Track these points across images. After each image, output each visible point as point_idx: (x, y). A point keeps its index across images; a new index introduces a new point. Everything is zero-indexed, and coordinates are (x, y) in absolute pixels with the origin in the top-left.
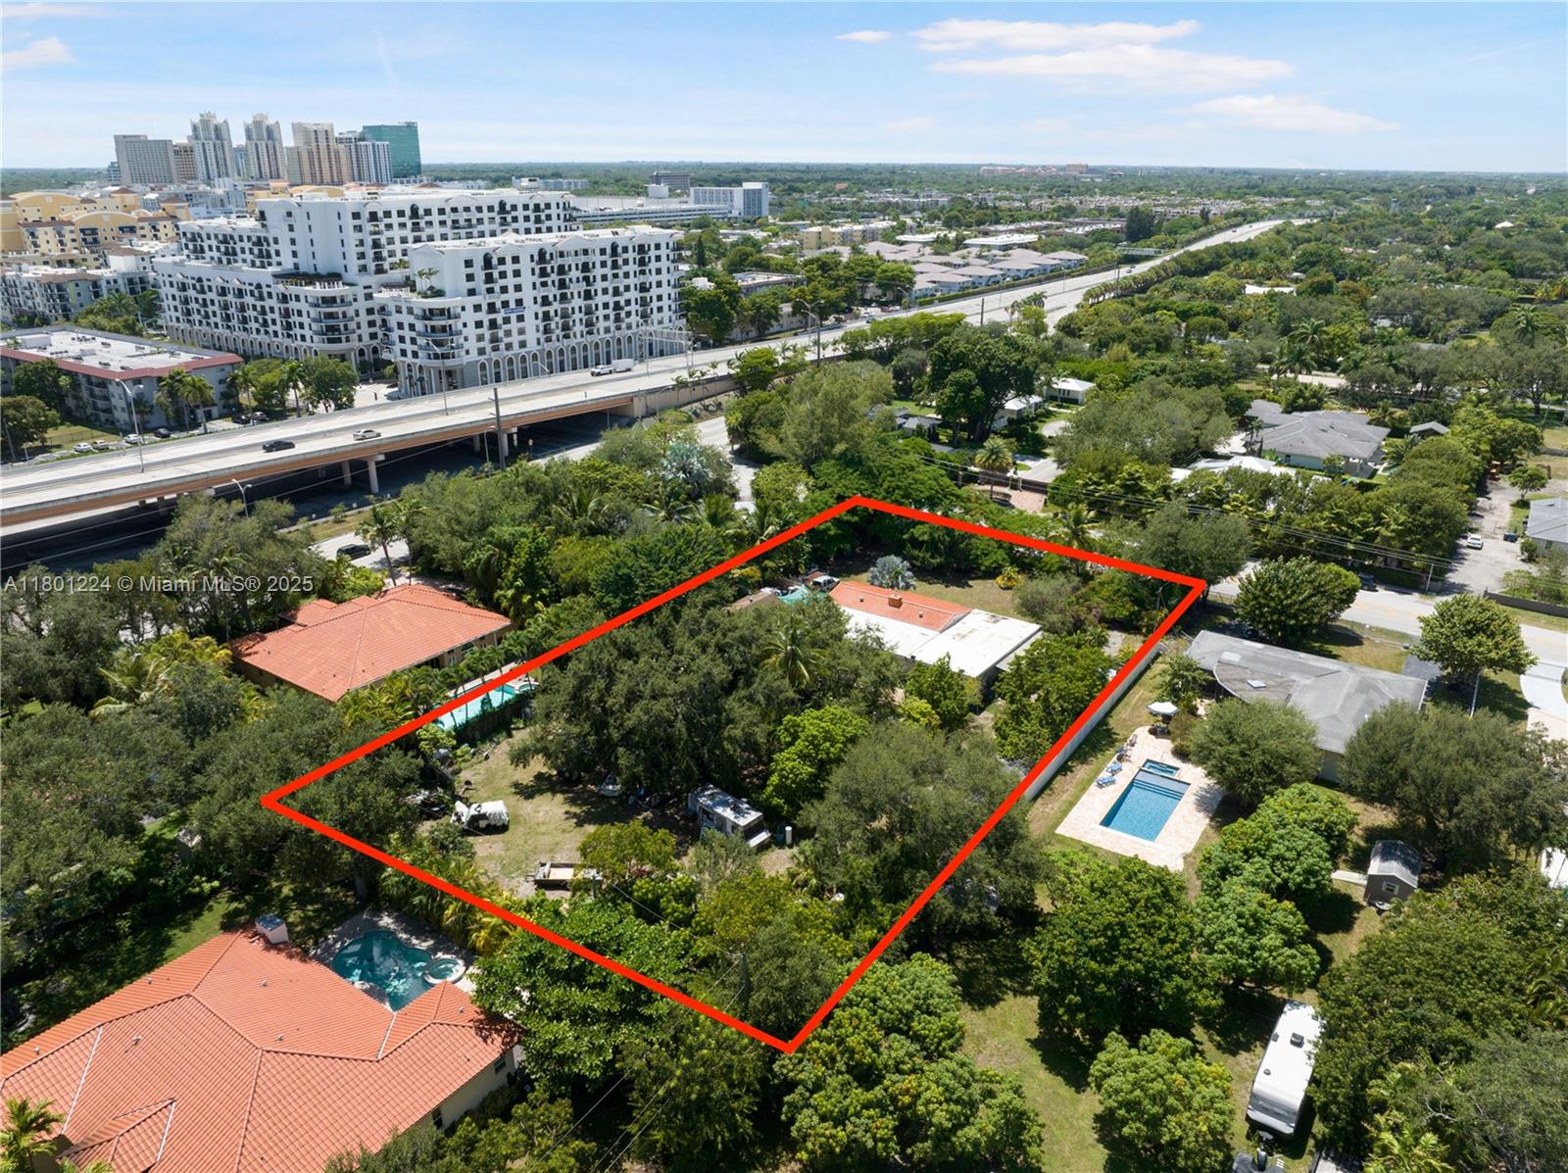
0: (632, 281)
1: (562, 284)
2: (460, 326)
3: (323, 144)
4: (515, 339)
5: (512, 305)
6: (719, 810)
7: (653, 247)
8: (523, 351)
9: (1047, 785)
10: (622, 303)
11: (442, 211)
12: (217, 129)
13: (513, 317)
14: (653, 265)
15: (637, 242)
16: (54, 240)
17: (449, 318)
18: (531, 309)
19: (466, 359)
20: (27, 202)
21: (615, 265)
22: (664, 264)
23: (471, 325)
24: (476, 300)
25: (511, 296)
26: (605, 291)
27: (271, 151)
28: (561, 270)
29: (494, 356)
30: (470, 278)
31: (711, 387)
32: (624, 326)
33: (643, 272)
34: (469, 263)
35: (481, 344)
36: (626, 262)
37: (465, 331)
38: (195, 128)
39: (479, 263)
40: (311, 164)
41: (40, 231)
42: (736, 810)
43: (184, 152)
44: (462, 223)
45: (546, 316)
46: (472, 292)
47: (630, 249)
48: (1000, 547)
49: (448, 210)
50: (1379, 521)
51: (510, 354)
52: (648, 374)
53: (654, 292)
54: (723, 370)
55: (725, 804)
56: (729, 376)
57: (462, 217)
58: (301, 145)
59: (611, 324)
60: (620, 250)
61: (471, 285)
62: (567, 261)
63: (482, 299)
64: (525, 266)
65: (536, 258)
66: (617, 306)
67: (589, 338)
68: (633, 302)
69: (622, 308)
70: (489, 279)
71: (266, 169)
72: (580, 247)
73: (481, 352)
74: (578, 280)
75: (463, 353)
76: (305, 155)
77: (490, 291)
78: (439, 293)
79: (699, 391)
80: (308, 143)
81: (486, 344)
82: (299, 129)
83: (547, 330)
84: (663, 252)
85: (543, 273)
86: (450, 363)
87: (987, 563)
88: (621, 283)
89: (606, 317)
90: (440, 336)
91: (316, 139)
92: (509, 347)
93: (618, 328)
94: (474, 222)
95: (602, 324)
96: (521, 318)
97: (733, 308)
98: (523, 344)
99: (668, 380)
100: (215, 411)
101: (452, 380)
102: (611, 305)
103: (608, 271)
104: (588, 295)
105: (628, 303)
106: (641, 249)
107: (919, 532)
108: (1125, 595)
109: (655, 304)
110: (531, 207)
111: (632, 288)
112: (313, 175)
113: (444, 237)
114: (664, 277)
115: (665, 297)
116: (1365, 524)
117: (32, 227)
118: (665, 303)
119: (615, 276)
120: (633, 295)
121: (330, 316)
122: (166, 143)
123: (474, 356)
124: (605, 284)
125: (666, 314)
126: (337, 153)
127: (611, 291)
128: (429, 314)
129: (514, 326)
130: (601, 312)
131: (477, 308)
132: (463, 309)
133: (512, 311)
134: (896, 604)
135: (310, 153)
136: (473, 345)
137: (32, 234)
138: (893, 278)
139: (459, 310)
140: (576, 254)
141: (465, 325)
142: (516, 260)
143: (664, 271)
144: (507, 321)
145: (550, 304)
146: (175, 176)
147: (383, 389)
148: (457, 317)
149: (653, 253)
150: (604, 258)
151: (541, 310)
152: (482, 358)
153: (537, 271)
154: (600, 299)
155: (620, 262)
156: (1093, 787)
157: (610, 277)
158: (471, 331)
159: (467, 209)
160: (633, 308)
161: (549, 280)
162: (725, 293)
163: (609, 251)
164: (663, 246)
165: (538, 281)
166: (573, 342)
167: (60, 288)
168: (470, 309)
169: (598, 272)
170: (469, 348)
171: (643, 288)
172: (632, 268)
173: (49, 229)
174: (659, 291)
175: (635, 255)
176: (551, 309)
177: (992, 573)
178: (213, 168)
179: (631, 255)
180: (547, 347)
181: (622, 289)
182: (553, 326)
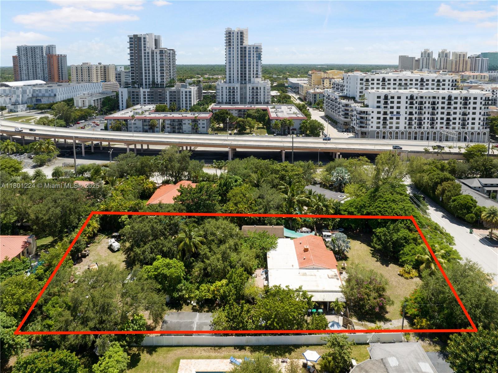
1: (421, 108)
2: (370, 118)
3: (461, 59)
4: (394, 125)
5: (395, 113)
8: (397, 130)
10: (451, 119)
11: (395, 80)
12: (429, 54)
13: (395, 118)
14: (472, 106)
15: (463, 96)
16: (328, 83)
17: (367, 114)
18: (403, 116)
19: (370, 129)
20: (330, 73)
21: (449, 104)
22: (478, 106)
23: (375, 118)
24: (379, 110)
25: (395, 110)
27: (445, 61)
28: (421, 103)
29: (383, 130)
30: (379, 102)
31: (446, 156)
32: (451, 127)
33: (465, 108)
34: (379, 97)
35: (378, 125)
36: (456, 103)
37: (372, 120)
38: (422, 54)
39: (383, 97)
40: (456, 65)
41: (325, 80)
43: (418, 61)
44: (403, 84)
45: (411, 119)
46: (379, 107)
47: (459, 98)
49: (398, 80)
51: (391, 130)
53: (471, 116)
54: (456, 150)
56: (460, 153)
58: (454, 59)
59: (444, 126)
60: (453, 98)
61: (379, 105)
62: (424, 100)
63: (382, 110)
64: (403, 100)
65: (409, 98)
66: (448, 119)
67: (431, 130)
68: (458, 119)
69: (451, 121)
70: (386, 103)
71: (442, 66)
72: (431, 96)
73: (378, 128)
74: (429, 107)
75: (370, 127)
76: (454, 62)
77: (385, 107)
78: (367, 106)
80: (456, 58)
81: (381, 125)
82: (455, 54)
83: (410, 124)
84: (478, 101)
85: (412, 103)
86: (364, 130)
87: (404, 259)
88: (452, 111)
89: (442, 123)
90: (362, 120)
91: (460, 57)
92: (391, 128)
93: (447, 128)
94: (408, 84)
95: (438, 125)
96: (398, 118)
98: (397, 128)
99: (421, 149)
101: (364, 135)
102: (445, 119)
103: (445, 106)
104: (433, 114)
105: (455, 119)
106: (466, 99)
107: (379, 230)
109: (470, 121)
110: (436, 80)
111: (458, 113)
112: (456, 69)
114: (477, 111)
115: (477, 119)
117: (323, 79)
119: (449, 108)
120: (458, 116)
121: (346, 110)
122: (413, 58)
123: (374, 128)
124: (443, 110)
126: (467, 62)
128: (361, 112)
129: (394, 120)
130: (439, 121)
131: (379, 113)
132: (373, 112)
133: (395, 115)
134: (306, 250)
135: (456, 62)
136: (375, 125)
137: (323, 81)
139: (371, 112)
140: (426, 98)
141: (372, 118)
142: (399, 98)
143: (478, 108)
144: (391, 118)
145: (413, 115)
146: (414, 67)
148: (370, 114)
151: (408, 117)
152: (378, 130)
153: (409, 102)
154: (439, 116)
155: (452, 103)
157: (446, 108)
158: (375, 120)
159: (406, 80)
160: (457, 121)
161: (414, 106)
163: (447, 98)
164: (479, 98)
165: (408, 106)
166: (422, 130)
167: (315, 95)
168: (375, 112)
169: (440, 105)
170: (373, 125)
171: (465, 114)
172: (459, 105)
173: (328, 80)
174: (474, 116)
175: (462, 101)
176: (413, 117)
178: (424, 66)
179: (459, 101)
180: (409, 130)
181: (452, 113)
182: (413, 123)
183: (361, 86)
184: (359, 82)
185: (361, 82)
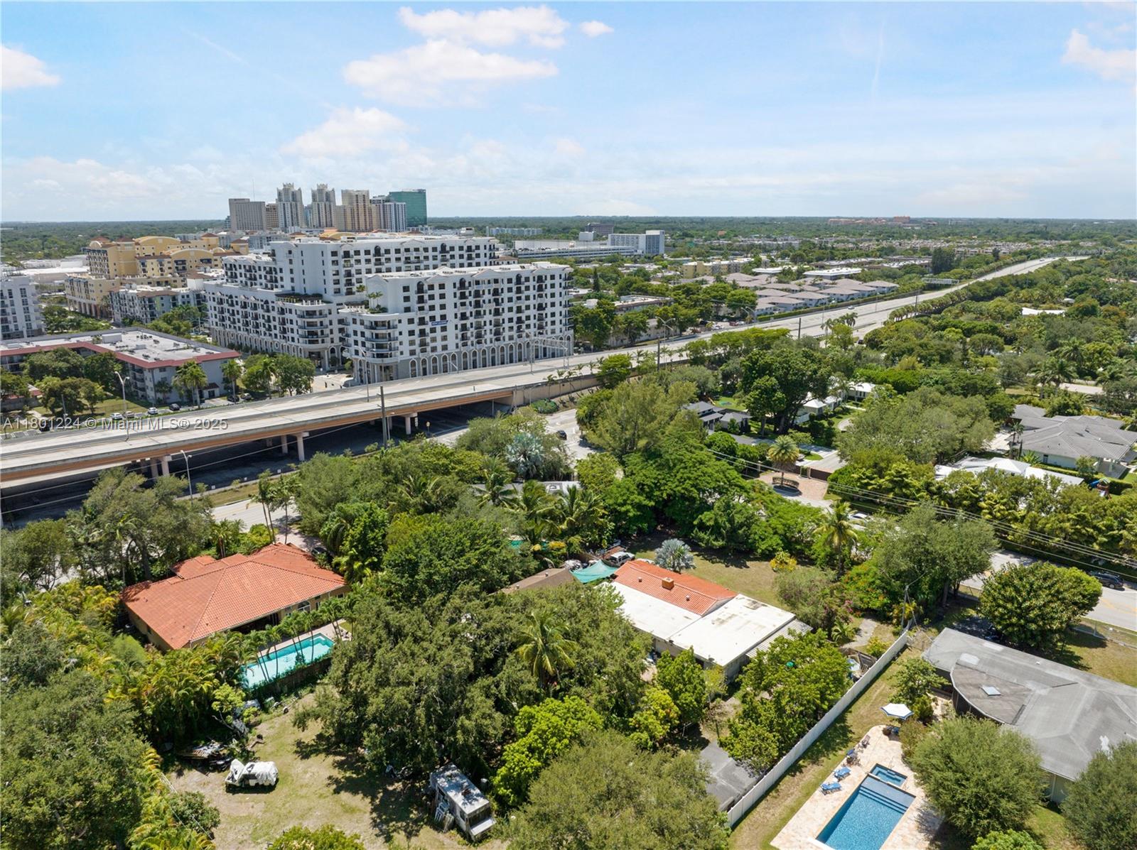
0: (531, 302)
1: (478, 304)
2: (397, 334)
3: (361, 204)
4: (439, 344)
5: (438, 319)
6: (452, 794)
7: (549, 278)
8: (445, 353)
9: (774, 786)
10: (524, 318)
11: (398, 251)
12: (294, 194)
13: (438, 328)
14: (549, 291)
15: (536, 274)
16: (157, 268)
17: (389, 328)
18: (452, 322)
19: (400, 358)
20: (147, 243)
21: (519, 290)
22: (557, 290)
23: (406, 334)
24: (410, 315)
25: (438, 313)
26: (510, 310)
27: (328, 209)
28: (477, 294)
29: (422, 356)
30: (407, 299)
31: (577, 384)
32: (524, 335)
33: (540, 296)
34: (406, 289)
35: (412, 348)
36: (527, 288)
37: (401, 338)
38: (279, 194)
39: (414, 288)
40: (353, 217)
41: (148, 262)
42: (467, 795)
43: (272, 209)
44: (412, 259)
45: (464, 327)
46: (407, 310)
47: (531, 279)
48: (776, 533)
49: (402, 250)
50: (1123, 525)
51: (434, 354)
52: (532, 372)
53: (549, 310)
54: (586, 371)
55: (458, 787)
56: (592, 376)
57: (413, 255)
58: (346, 204)
59: (514, 333)
60: (523, 280)
61: (407, 304)
62: (482, 287)
63: (415, 315)
64: (449, 291)
65: (458, 285)
66: (519, 320)
67: (497, 343)
68: (532, 317)
69: (523, 322)
70: (421, 300)
71: (323, 221)
72: (492, 278)
73: (412, 353)
74: (490, 301)
75: (398, 353)
76: (348, 212)
77: (421, 309)
78: (384, 310)
79: (567, 387)
80: (351, 203)
81: (417, 348)
82: (346, 194)
83: (464, 337)
84: (557, 281)
85: (463, 296)
86: (387, 361)
87: (763, 547)
88: (523, 304)
89: (511, 328)
90: (381, 341)
91: (357, 200)
92: (434, 349)
93: (520, 337)
94: (422, 258)
95: (507, 334)
96: (444, 329)
97: (609, 323)
98: (445, 348)
99: (540, 378)
100: (217, 391)
101: (390, 374)
102: (515, 320)
103: (514, 295)
104: (497, 312)
105: (528, 318)
106: (540, 279)
107: (707, 517)
108: (879, 587)
109: (549, 319)
110: (465, 248)
111: (532, 307)
112: (353, 224)
113: (399, 269)
114: (557, 299)
115: (557, 314)
116: (1110, 528)
117: (143, 260)
118: (557, 318)
119: (519, 298)
120: (532, 312)
121: (310, 324)
122: (262, 204)
123: (406, 355)
124: (510, 305)
125: (558, 326)
126: (370, 210)
127: (515, 309)
128: (374, 326)
129: (439, 334)
130: (507, 325)
131: (411, 321)
132: (400, 321)
133: (438, 323)
134: (669, 586)
135: (352, 210)
136: (406, 348)
137: (143, 264)
138: (739, 301)
139: (397, 322)
140: (489, 282)
141: (401, 333)
142: (442, 286)
143: (557, 295)
144: (433, 330)
145: (467, 318)
146: (265, 225)
147: (343, 378)
148: (395, 327)
149: (549, 282)
150: (510, 285)
151: (459, 323)
152: (413, 358)
153: (458, 295)
154: (506, 315)
155: (523, 288)
156: (818, 792)
157: (514, 299)
158: (405, 338)
159: (417, 250)
160: (532, 322)
161: (467, 302)
162: (604, 311)
163: (514, 280)
164: (557, 277)
165: (459, 302)
166: (484, 346)
167: (150, 300)
168: (405, 321)
169: (506, 295)
170: (403, 350)
171: (541, 307)
172: (532, 292)
173: (154, 261)
174: (553, 310)
175: (535, 283)
176: (468, 323)
177: (768, 556)
178: (289, 220)
179: (531, 283)
180: (463, 350)
181: (523, 308)
182: (469, 334)
183: (336, 268)
184: (330, 258)
185: (335, 258)
